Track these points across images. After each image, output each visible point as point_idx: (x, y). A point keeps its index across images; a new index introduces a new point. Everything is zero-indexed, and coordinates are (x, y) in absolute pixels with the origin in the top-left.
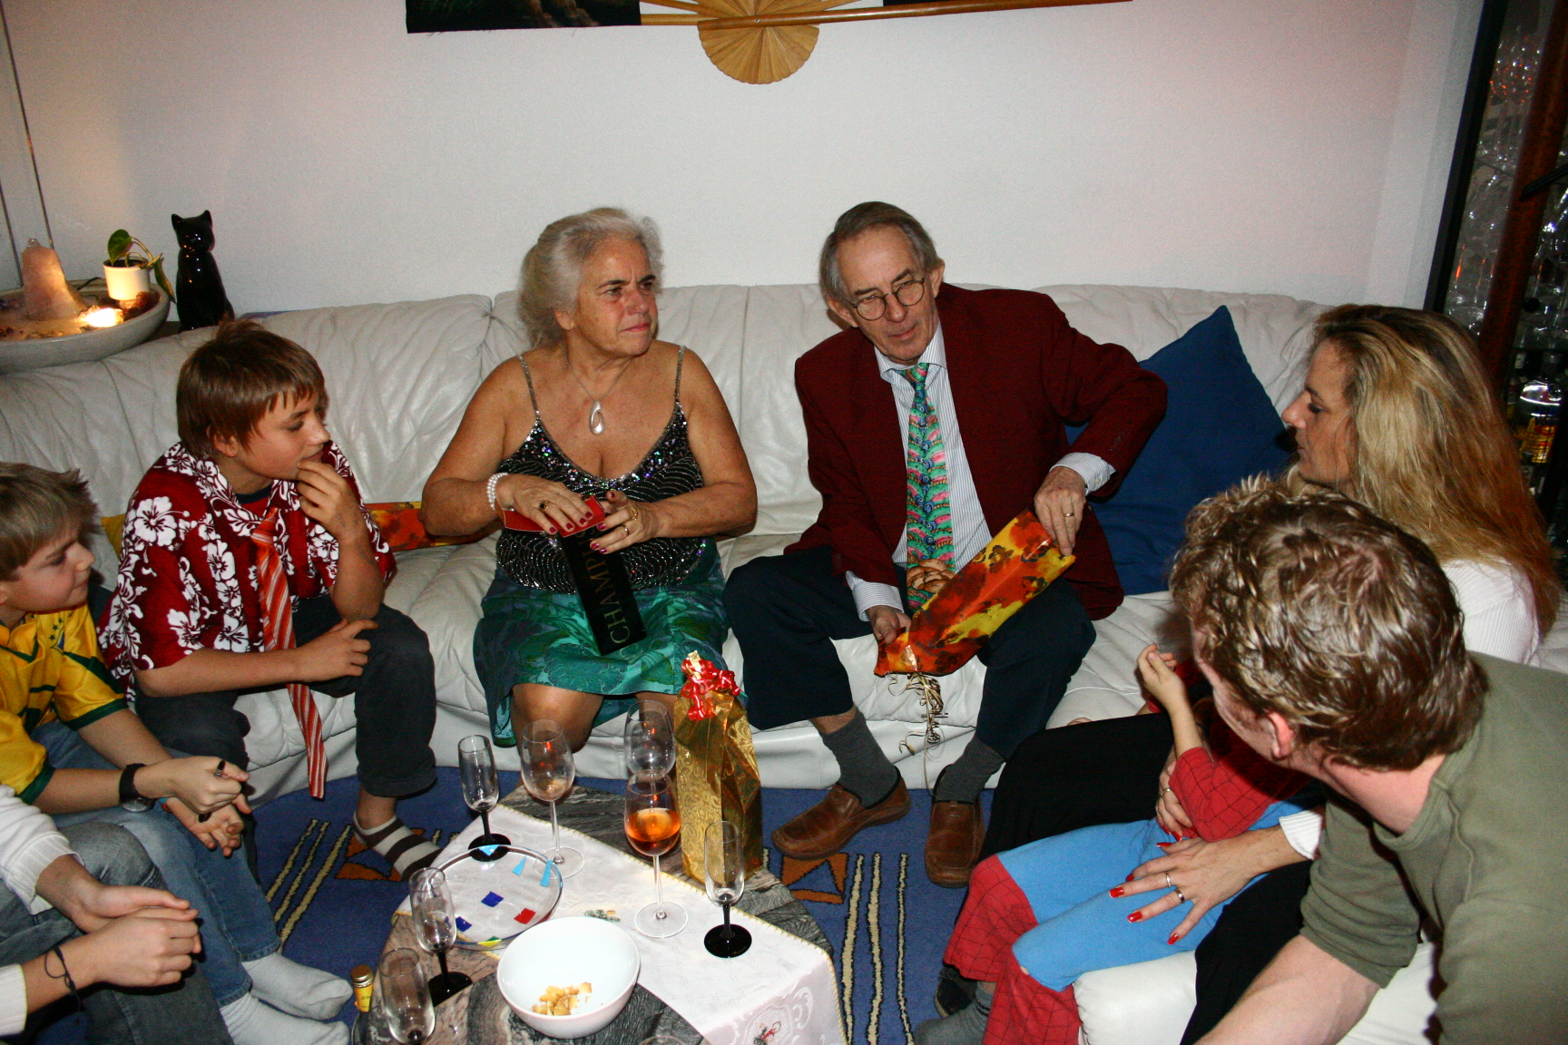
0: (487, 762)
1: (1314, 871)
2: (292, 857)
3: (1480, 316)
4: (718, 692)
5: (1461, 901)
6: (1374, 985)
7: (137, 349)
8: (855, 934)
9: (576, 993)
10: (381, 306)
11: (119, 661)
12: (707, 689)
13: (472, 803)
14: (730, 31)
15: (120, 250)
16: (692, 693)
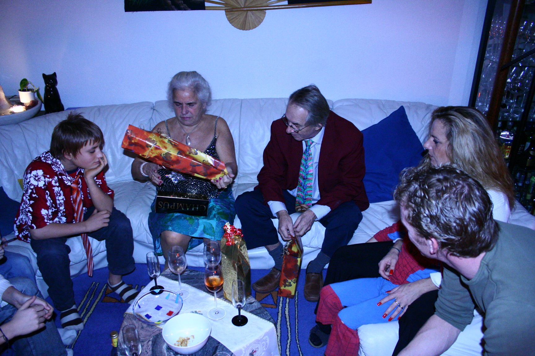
0: (156, 261)
1: (439, 293)
2: (87, 295)
3: (487, 109)
4: (236, 236)
5: (492, 300)
6: (459, 330)
7: (31, 120)
8: (281, 318)
9: (189, 339)
10: (115, 105)
11: (24, 229)
12: (233, 235)
13: (151, 275)
14: (236, 12)
15: (24, 85)
16: (227, 236)
